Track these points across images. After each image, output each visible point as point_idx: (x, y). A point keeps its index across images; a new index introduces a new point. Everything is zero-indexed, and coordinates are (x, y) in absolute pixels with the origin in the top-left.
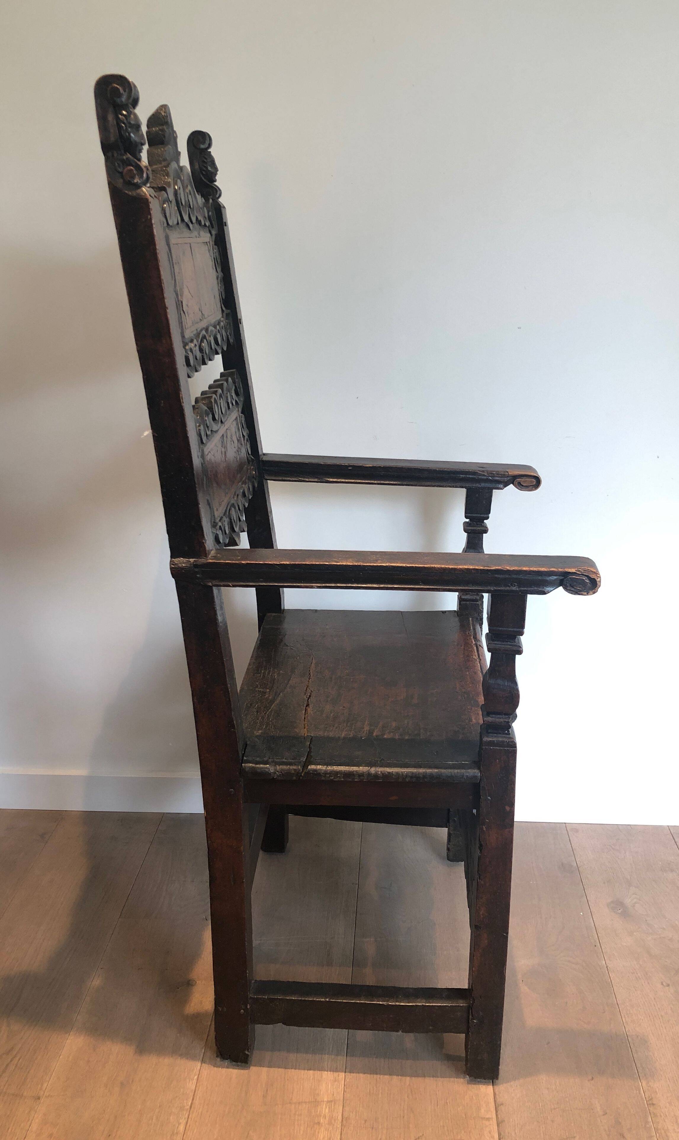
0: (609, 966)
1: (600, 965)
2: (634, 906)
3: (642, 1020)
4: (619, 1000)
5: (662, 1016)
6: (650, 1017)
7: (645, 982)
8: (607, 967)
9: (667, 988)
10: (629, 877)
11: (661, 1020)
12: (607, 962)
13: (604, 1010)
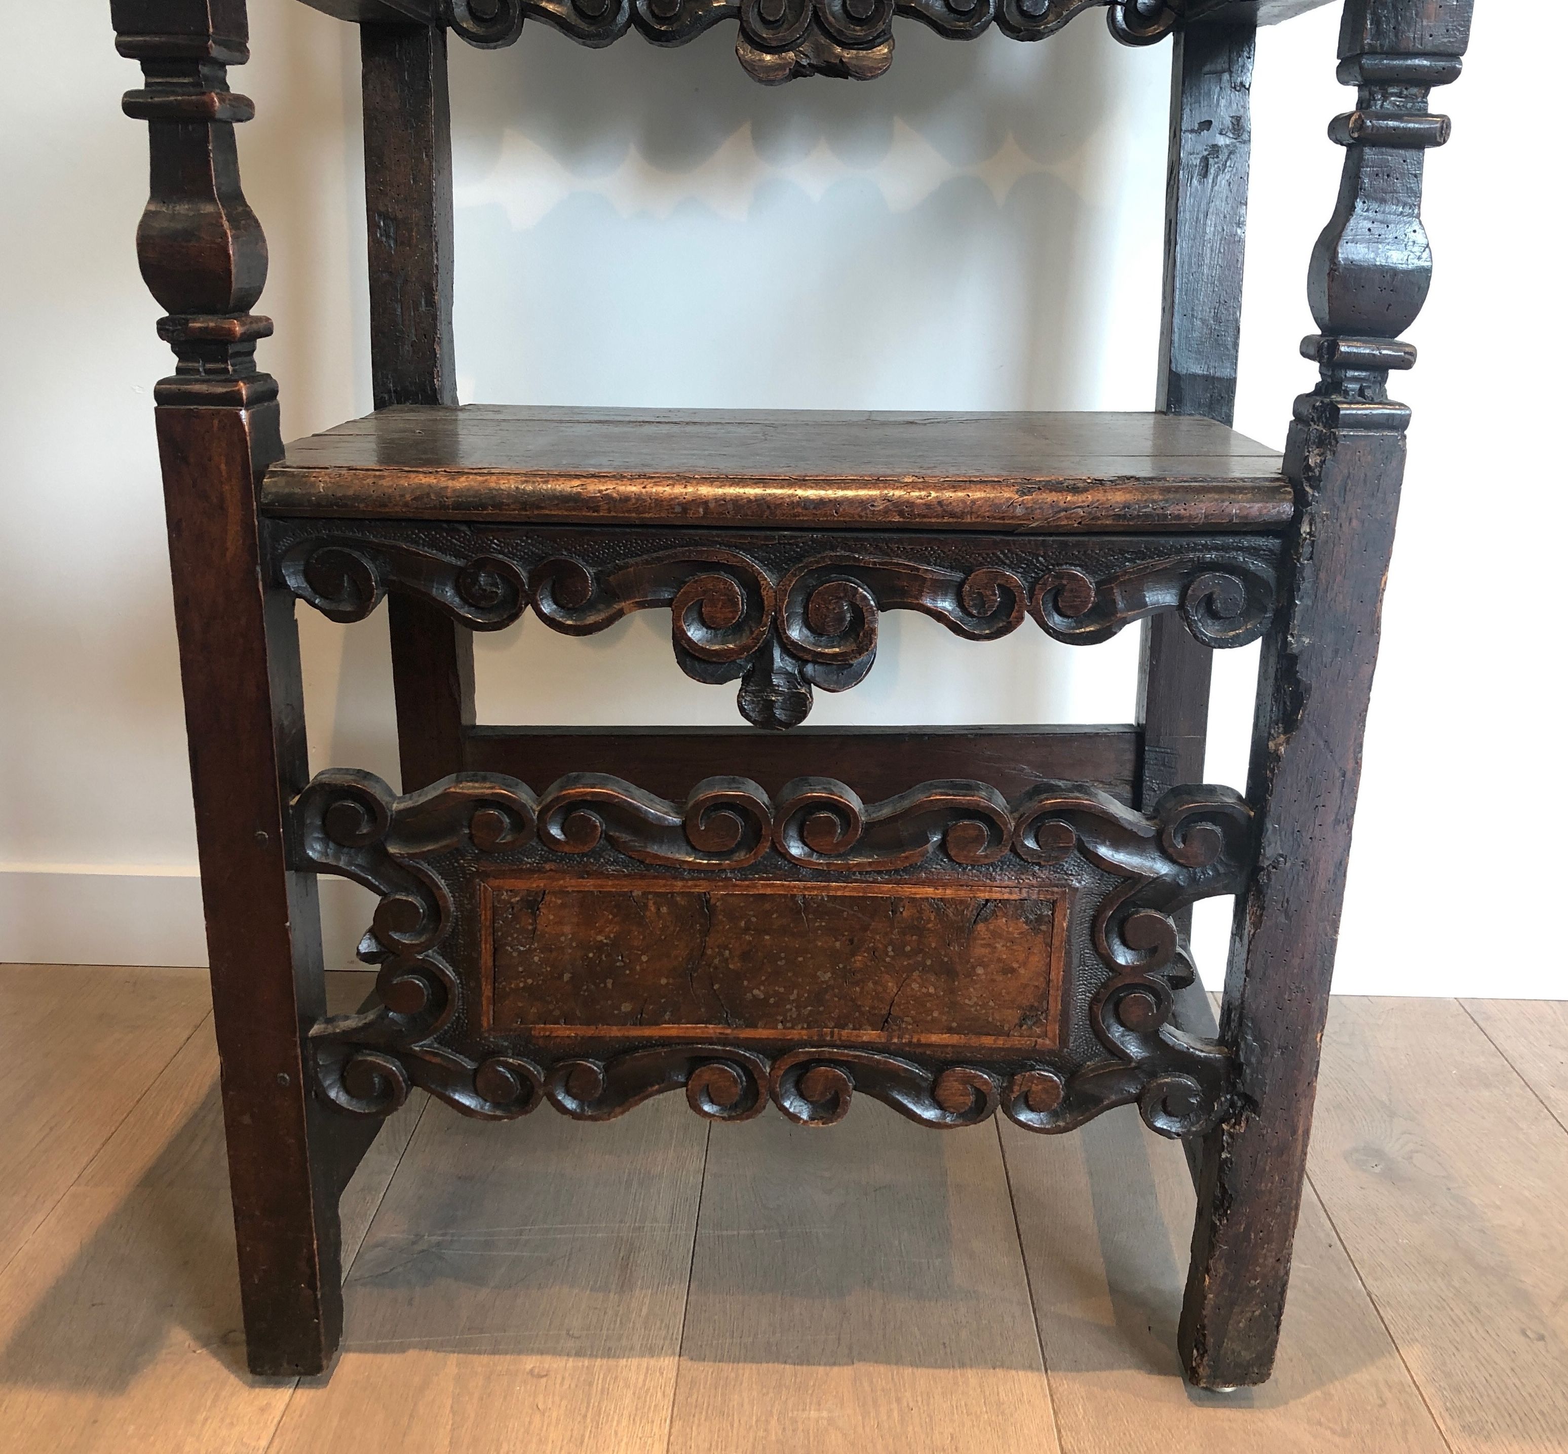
0: (1375, 1291)
1: (1351, 1288)
2: (1411, 1158)
3: (1490, 1425)
4: (1417, 1374)
5: (1542, 1413)
6: (1510, 1415)
7: (1477, 1331)
8: (1369, 1295)
9: (1541, 1343)
10: (1384, 1098)
11: (1543, 1422)
12: (1369, 1282)
13: (1381, 1398)
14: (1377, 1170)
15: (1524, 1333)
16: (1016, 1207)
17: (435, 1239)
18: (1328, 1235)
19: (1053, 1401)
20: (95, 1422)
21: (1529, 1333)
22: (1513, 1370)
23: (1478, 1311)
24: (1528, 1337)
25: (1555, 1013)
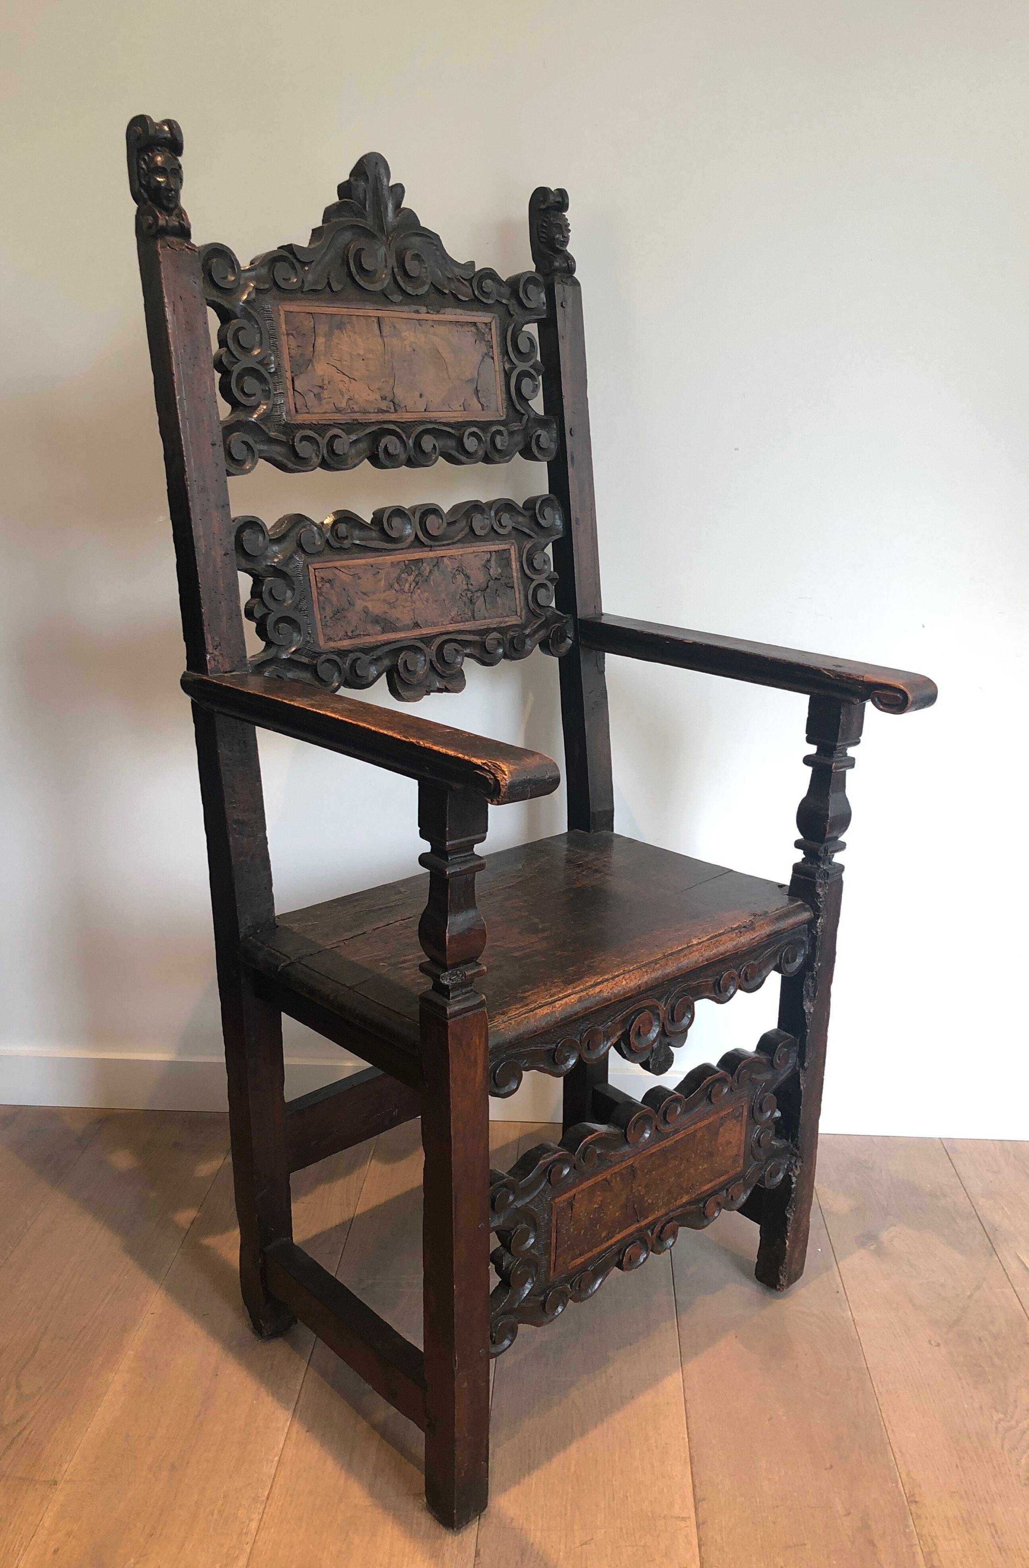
0: (856, 1317)
1: (843, 1315)
2: (891, 1241)
3: (902, 1390)
7: (905, 1341)
8: (852, 1319)
9: (936, 1348)
10: (884, 1203)
12: (853, 1312)
13: (848, 1376)
14: (872, 1248)
15: (930, 1342)
16: (673, 1267)
17: (370, 1282)
18: (838, 1286)
19: (683, 1374)
20: (217, 1375)
21: (932, 1342)
22: (919, 1362)
23: (909, 1330)
24: (931, 1345)
25: (995, 1148)
